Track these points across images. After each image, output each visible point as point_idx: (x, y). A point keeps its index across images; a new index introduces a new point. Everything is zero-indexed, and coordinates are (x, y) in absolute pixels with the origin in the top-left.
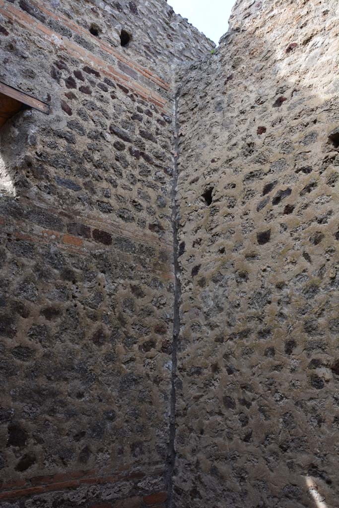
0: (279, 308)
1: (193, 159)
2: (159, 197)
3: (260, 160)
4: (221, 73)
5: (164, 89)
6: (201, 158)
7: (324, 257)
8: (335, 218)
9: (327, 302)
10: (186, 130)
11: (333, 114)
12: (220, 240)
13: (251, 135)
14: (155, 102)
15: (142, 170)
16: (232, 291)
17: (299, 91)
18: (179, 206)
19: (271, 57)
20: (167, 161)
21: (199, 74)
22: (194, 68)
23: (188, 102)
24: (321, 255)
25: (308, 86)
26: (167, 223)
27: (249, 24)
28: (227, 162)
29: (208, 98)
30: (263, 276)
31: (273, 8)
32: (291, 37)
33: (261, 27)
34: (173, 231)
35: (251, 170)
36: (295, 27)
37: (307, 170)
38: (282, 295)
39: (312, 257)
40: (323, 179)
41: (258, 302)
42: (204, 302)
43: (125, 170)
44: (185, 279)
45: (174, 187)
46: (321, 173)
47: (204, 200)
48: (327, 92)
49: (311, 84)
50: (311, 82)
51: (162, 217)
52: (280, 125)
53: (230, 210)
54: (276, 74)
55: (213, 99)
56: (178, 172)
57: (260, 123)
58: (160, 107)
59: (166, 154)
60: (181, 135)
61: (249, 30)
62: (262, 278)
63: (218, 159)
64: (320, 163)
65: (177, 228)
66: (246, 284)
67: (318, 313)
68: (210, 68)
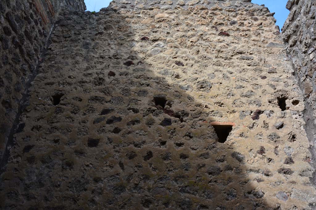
0: (92, 196)
1: (54, 69)
2: (18, 83)
3: (105, 92)
4: (95, 27)
5: (51, 14)
6: (61, 71)
7: (133, 169)
8: (146, 147)
9: (129, 199)
10: (56, 48)
11: (159, 86)
12: (58, 133)
13: (104, 74)
14: (43, 18)
15: (15, 57)
16: (57, 173)
17: (143, 63)
18: (30, 96)
19: (131, 37)
20: (33, 61)
21: (79, 19)
22: (77, 14)
23: (64, 31)
24: (132, 167)
25: (149, 63)
26: (15, 104)
27: (124, 12)
28: (80, 82)
29: (80, 37)
30: (85, 169)
31: (140, 13)
32: (146, 33)
33: (130, 18)
34: (17, 112)
35: (97, 95)
36: (150, 30)
37: (136, 111)
38: (97, 187)
39: (125, 167)
40: (145, 120)
41: (76, 188)
42: (28, 176)
43: (4, 51)
44: (15, 153)
45: (31, 81)
46: (144, 116)
47: (53, 100)
48: (160, 73)
49: (151, 64)
50: (152, 63)
51: (14, 99)
52: (125, 77)
53: (72, 115)
54: (131, 47)
55: (83, 39)
56: (38, 72)
57: (112, 69)
58: (44, 23)
59: (35, 55)
60: (50, 49)
61: (123, 15)
62: (84, 171)
63: (74, 77)
64: (145, 110)
65: (22, 111)
66: (70, 171)
67: (121, 206)
68: (88, 20)
